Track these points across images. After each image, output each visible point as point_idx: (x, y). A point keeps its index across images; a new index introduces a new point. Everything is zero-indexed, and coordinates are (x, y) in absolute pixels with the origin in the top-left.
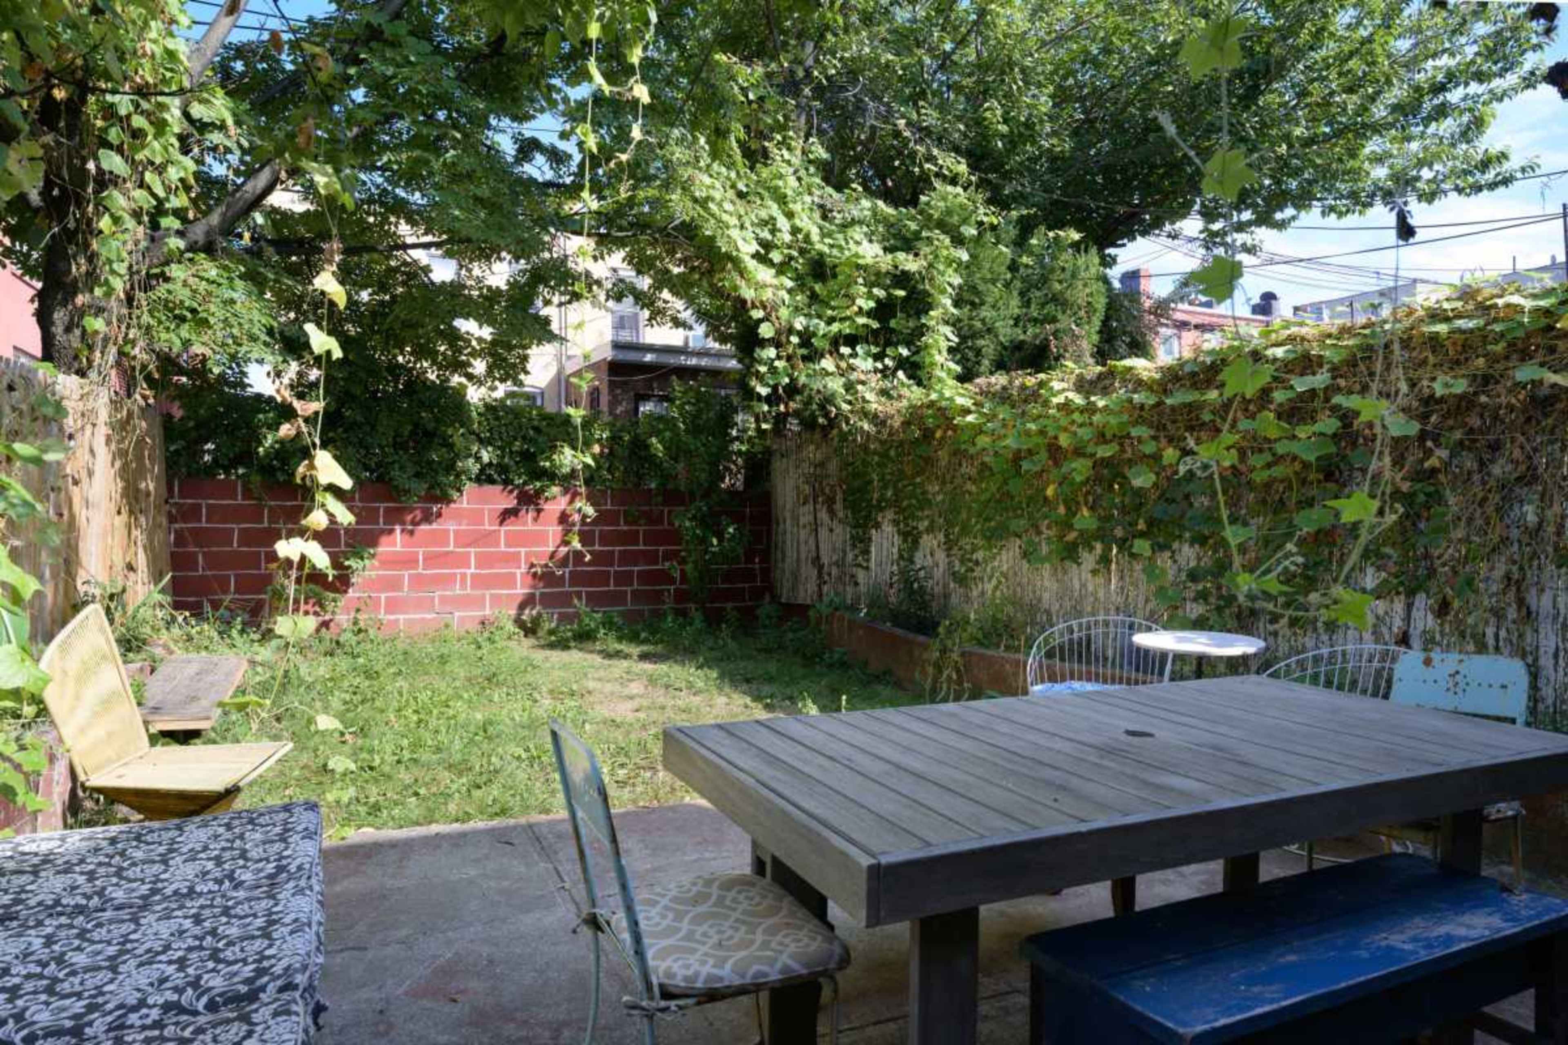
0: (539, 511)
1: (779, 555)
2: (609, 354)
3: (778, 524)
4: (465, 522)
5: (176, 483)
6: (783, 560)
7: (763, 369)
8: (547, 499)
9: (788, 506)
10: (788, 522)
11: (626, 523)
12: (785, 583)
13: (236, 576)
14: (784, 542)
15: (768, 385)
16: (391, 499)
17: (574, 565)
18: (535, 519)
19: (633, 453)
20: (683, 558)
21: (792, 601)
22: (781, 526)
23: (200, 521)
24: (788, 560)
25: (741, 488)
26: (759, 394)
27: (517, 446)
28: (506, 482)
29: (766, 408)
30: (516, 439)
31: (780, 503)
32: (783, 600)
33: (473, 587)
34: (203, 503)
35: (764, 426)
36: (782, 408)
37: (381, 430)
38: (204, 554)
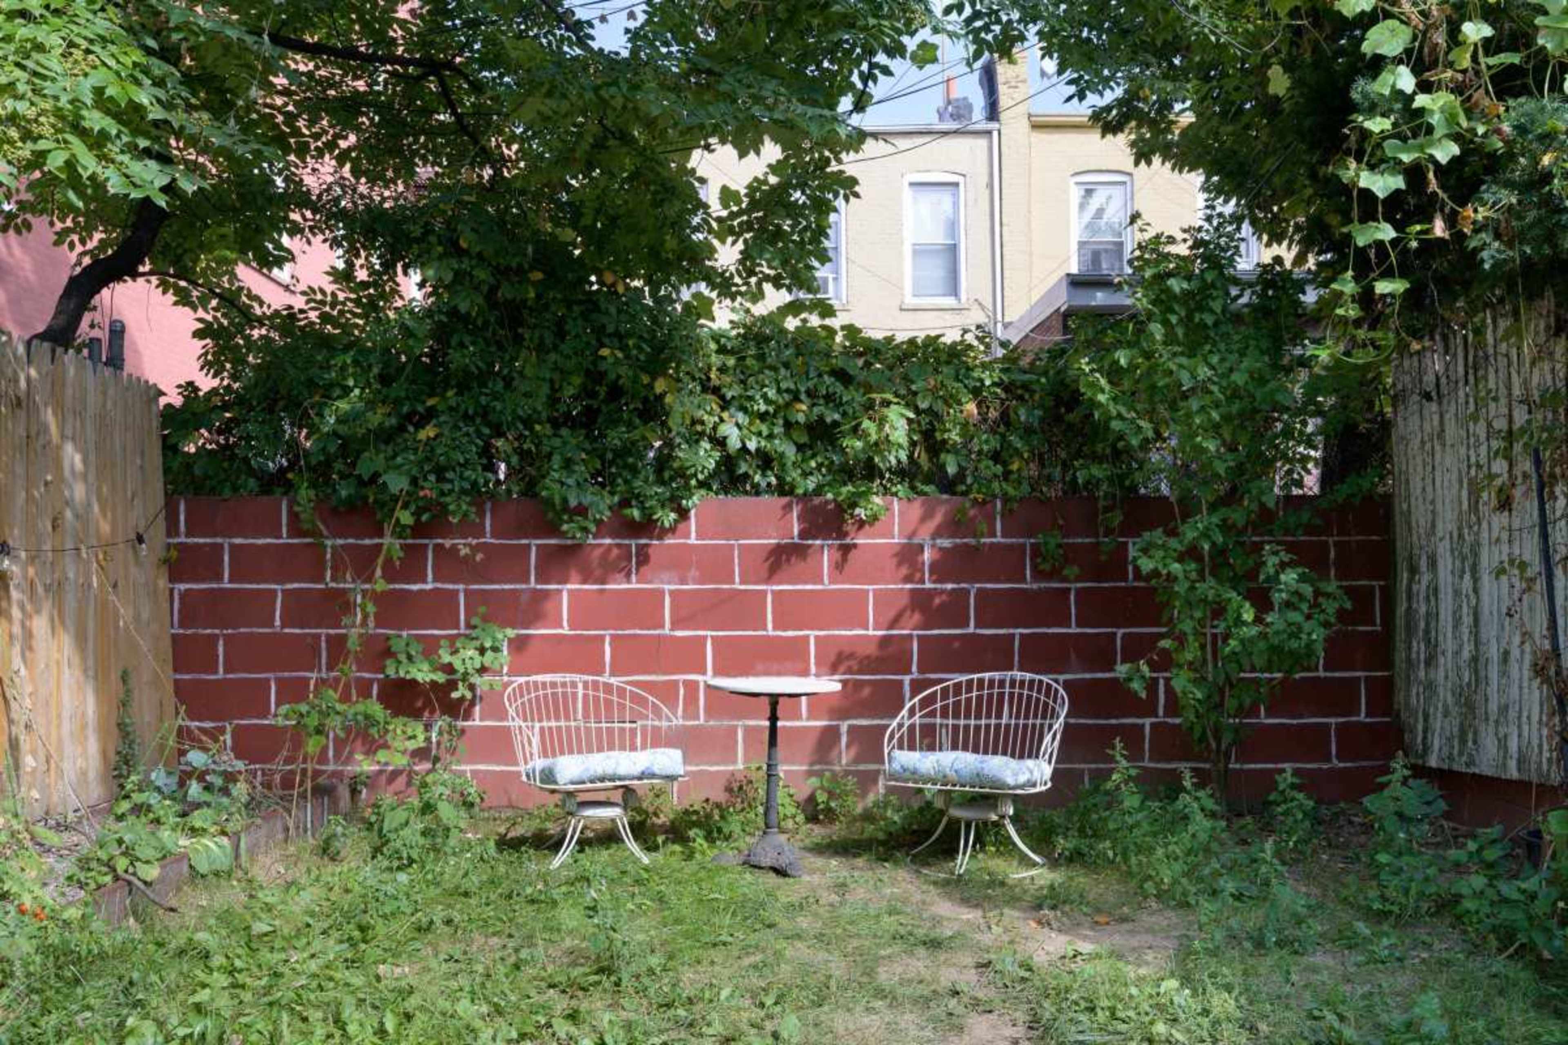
0: (846, 550)
1: (1419, 648)
2: (1062, 300)
3: (1414, 570)
4: (693, 573)
5: (182, 507)
6: (1430, 661)
7: (1377, 125)
8: (861, 524)
9: (1447, 524)
10: (1446, 564)
11: (1038, 575)
12: (1437, 724)
13: (278, 681)
14: (1433, 616)
15: (1397, 166)
16: (553, 530)
17: (921, 670)
18: (839, 566)
19: (1053, 418)
20: (1165, 652)
21: (1459, 766)
22: (1426, 578)
23: (219, 578)
24: (1445, 662)
25: (1316, 490)
26: (1367, 194)
27: (801, 412)
28: (784, 489)
29: (1386, 232)
30: (797, 399)
31: (1420, 517)
32: (1433, 762)
33: (710, 712)
34: (226, 542)
35: (1382, 287)
36: (1439, 229)
37: (524, 387)
38: (228, 639)
